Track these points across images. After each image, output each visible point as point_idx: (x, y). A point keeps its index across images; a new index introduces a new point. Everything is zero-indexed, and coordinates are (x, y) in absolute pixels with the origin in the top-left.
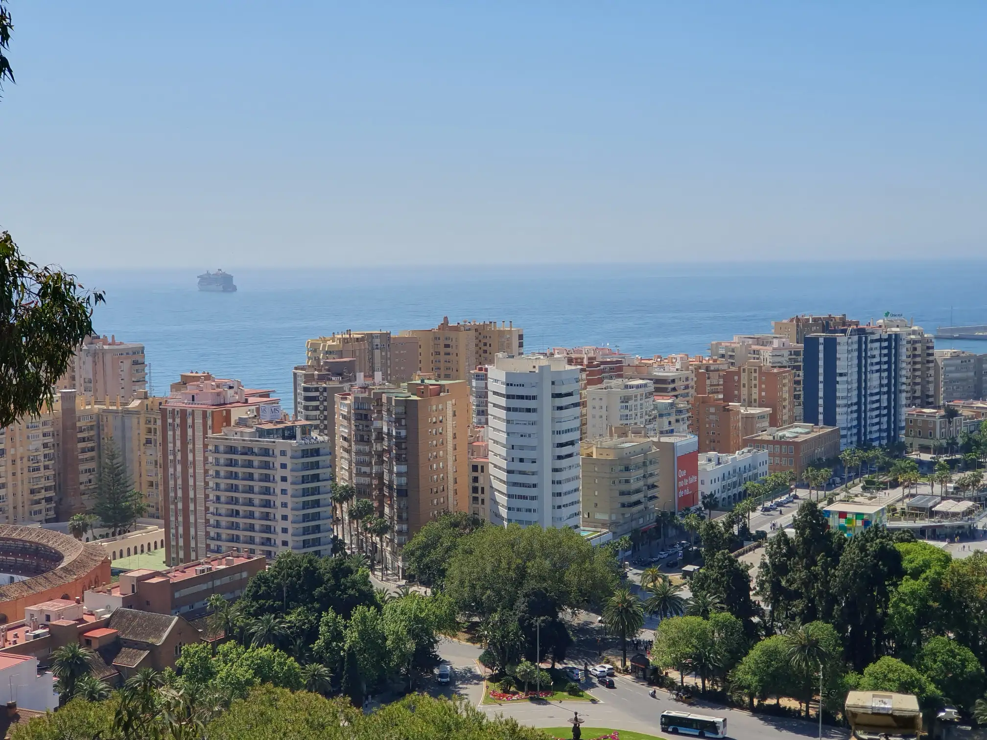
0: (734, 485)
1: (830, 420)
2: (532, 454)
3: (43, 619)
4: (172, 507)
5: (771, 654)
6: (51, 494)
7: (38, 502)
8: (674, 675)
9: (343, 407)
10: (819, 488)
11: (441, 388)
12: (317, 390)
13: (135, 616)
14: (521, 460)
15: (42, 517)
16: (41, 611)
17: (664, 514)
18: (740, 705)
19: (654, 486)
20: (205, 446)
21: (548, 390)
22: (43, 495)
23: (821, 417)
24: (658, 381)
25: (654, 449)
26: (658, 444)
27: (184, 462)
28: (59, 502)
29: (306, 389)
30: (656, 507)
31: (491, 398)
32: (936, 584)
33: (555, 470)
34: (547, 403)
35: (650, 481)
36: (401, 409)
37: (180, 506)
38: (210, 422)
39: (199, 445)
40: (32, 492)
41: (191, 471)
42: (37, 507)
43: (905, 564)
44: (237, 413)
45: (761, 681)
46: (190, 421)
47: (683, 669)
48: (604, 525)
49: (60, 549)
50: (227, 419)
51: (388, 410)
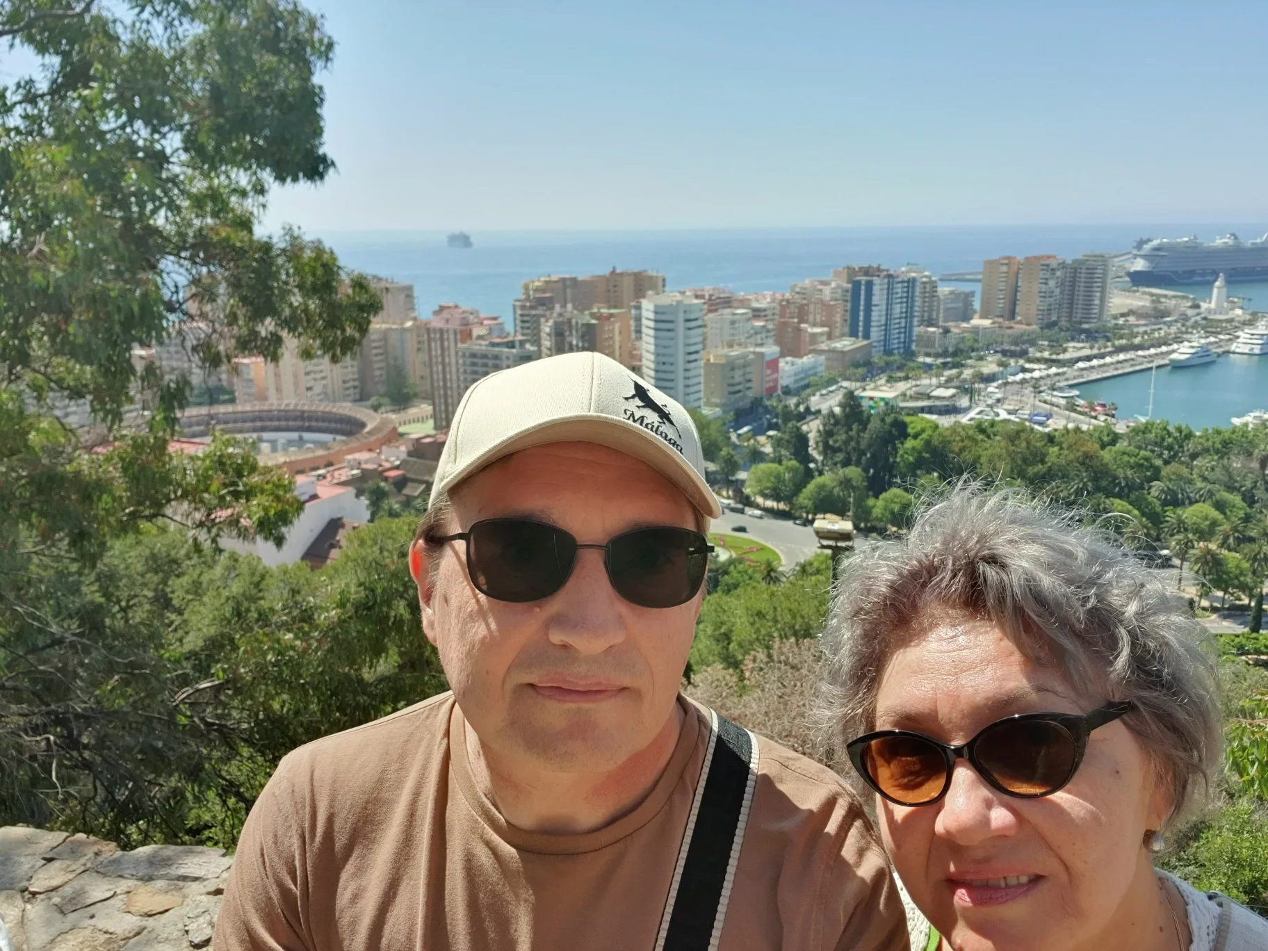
0: (802, 379)
1: (867, 336)
2: (671, 360)
3: (356, 464)
4: (436, 393)
5: (821, 487)
6: (356, 383)
7: (348, 389)
8: (760, 500)
9: (546, 328)
10: (857, 380)
11: (611, 315)
12: (528, 315)
13: (415, 463)
14: (664, 363)
15: (351, 398)
16: (355, 460)
17: (756, 399)
19: (749, 381)
20: (457, 353)
21: (681, 317)
22: (351, 384)
23: (860, 334)
24: (755, 310)
25: (751, 356)
26: (754, 353)
27: (443, 363)
28: (362, 389)
29: (522, 315)
30: (751, 394)
31: (644, 322)
32: (928, 443)
33: (686, 370)
34: (681, 326)
35: (748, 377)
36: (584, 329)
37: (442, 392)
38: (459, 337)
39: (452, 352)
40: (344, 382)
41: (448, 369)
42: (347, 392)
43: (910, 430)
44: (477, 331)
45: (814, 503)
46: (446, 336)
47: (765, 496)
48: (717, 405)
49: (364, 419)
50: (470, 335)
51: (577, 331)
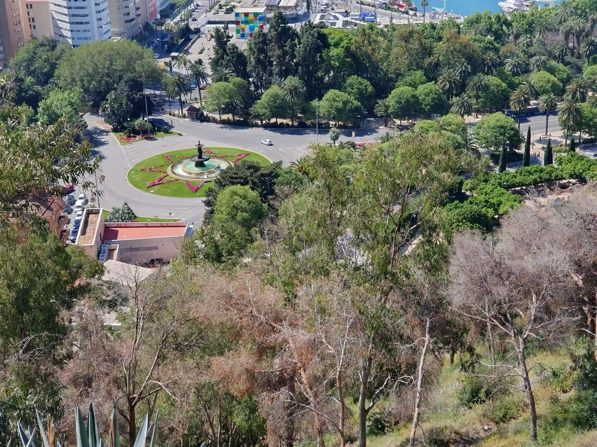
8: (215, 115)
17: (146, 24)
18: (257, 126)
19: (139, 8)
30: (140, 20)
33: (96, 5)
35: (137, 5)
47: (220, 112)
